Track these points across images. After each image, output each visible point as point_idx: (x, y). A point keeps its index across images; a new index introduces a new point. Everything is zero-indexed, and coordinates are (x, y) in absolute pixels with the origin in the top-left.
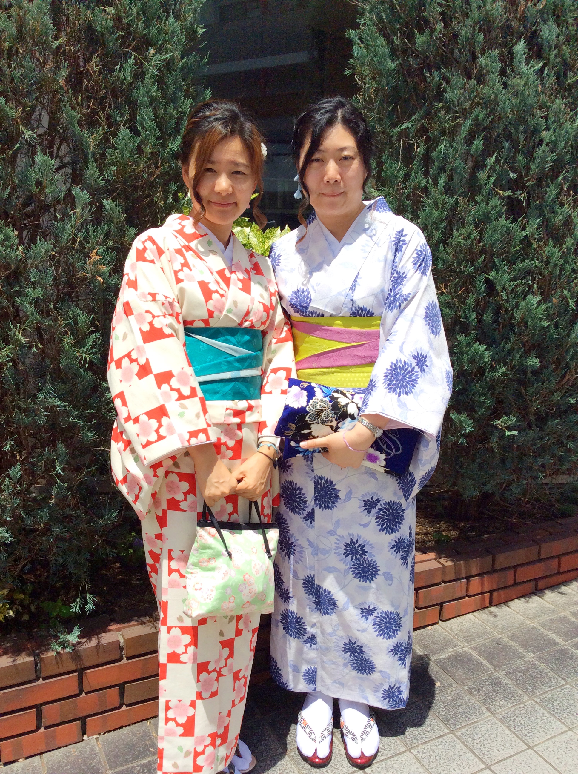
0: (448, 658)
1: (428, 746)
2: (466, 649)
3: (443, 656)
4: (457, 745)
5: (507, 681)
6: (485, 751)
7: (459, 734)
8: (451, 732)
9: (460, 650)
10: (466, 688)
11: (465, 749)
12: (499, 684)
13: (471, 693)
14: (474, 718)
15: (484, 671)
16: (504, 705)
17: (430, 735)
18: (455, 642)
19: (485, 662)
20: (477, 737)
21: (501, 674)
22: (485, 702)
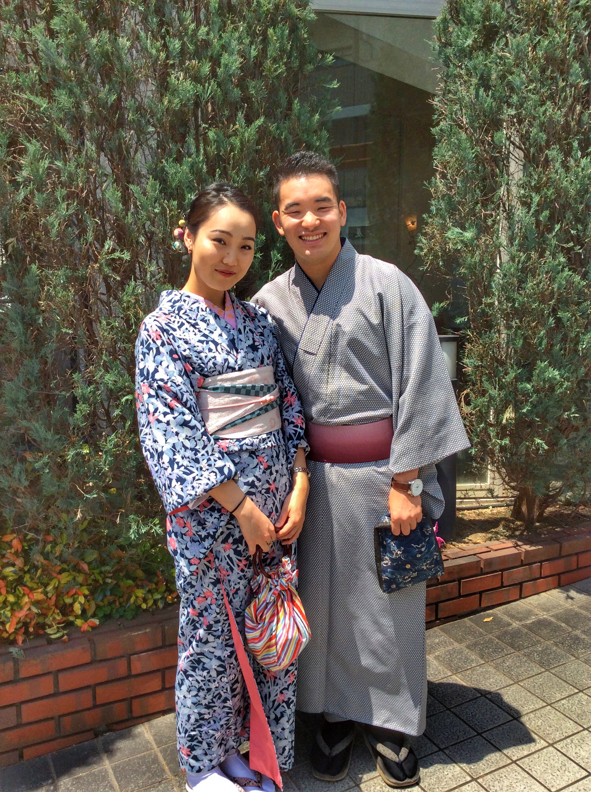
0: (533, 623)
1: (532, 679)
2: (545, 616)
3: (528, 622)
4: (554, 679)
5: (583, 636)
6: (576, 681)
7: (553, 671)
8: (547, 670)
9: (541, 618)
10: (552, 642)
11: (560, 681)
12: (577, 638)
13: (557, 645)
14: (563, 661)
15: (564, 631)
16: (585, 652)
17: (531, 673)
18: (536, 611)
19: (563, 625)
20: (567, 673)
21: (578, 632)
22: (569, 651)
